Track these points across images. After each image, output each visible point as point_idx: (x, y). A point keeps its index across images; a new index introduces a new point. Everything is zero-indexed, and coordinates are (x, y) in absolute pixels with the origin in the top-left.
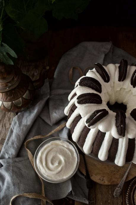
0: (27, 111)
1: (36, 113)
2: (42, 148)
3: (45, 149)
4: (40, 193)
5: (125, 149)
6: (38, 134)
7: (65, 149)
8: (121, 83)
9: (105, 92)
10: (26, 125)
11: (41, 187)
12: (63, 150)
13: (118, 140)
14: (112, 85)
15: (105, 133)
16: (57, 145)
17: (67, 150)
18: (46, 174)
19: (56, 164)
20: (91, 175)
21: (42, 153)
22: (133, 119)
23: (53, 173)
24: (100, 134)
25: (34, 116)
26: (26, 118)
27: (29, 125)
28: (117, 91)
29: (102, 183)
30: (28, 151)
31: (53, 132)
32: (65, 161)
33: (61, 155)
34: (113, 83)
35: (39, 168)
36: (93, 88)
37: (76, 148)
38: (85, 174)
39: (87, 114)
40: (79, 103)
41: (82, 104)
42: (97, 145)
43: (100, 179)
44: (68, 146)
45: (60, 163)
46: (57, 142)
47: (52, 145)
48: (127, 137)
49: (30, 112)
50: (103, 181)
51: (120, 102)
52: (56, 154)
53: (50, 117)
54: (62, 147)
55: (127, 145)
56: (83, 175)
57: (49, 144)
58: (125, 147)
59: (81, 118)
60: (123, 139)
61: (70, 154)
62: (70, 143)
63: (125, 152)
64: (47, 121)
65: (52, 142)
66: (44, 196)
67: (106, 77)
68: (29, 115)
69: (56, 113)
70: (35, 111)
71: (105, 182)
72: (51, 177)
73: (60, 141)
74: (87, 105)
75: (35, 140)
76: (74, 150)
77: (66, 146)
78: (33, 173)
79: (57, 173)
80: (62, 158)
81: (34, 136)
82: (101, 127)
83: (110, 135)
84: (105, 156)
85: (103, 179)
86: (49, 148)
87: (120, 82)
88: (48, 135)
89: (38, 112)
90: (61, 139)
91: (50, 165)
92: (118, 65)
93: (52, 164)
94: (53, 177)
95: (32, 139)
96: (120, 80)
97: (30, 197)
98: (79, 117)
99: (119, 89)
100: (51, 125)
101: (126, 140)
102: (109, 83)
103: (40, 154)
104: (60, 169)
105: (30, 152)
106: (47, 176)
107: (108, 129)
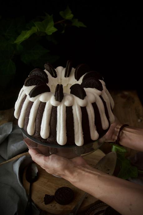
13: (56, 107)
14: (60, 81)
15: (45, 103)
28: (65, 87)
29: (53, 209)
48: (64, 105)
58: (63, 117)
59: (27, 96)
60: (61, 106)
67: (54, 73)
71: (56, 208)
82: (41, 98)
83: (49, 103)
85: (55, 205)
87: (66, 78)
96: (65, 76)
99: (66, 85)
107: (47, 99)
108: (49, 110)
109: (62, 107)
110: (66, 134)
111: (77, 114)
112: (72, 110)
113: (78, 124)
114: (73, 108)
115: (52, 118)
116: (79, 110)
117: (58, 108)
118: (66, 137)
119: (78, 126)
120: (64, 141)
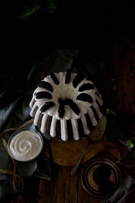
0: (3, 109)
1: (11, 110)
2: (14, 137)
3: (17, 138)
4: (13, 170)
5: (65, 127)
6: (12, 126)
7: (33, 137)
8: (67, 85)
9: (56, 91)
10: (2, 120)
11: (13, 167)
12: (31, 138)
13: (60, 120)
14: (62, 87)
15: (52, 117)
16: (27, 134)
17: (34, 138)
18: (17, 156)
19: (25, 148)
20: (53, 159)
21: (15, 141)
22: (70, 108)
23: (23, 154)
24: (49, 117)
25: (8, 113)
26: (2, 114)
27: (4, 120)
28: (66, 91)
29: (62, 164)
30: (4, 140)
31: (24, 125)
32: (32, 145)
33: (29, 141)
34: (61, 85)
35: (11, 152)
36: (47, 89)
37: (41, 136)
38: (49, 158)
39: (41, 105)
40: (37, 98)
41: (39, 99)
42: (48, 126)
43: (60, 161)
44: (35, 135)
45: (28, 147)
46: (27, 132)
47: (22, 134)
48: (65, 119)
49: (6, 109)
50: (62, 163)
51: (69, 98)
52: (25, 141)
53: (22, 114)
54: (30, 136)
55: (66, 124)
56: (47, 158)
57: (20, 134)
59: (38, 108)
61: (36, 140)
62: (37, 133)
63: (65, 129)
64: (20, 117)
65: (23, 132)
66: (15, 173)
67: (57, 82)
68: (5, 112)
69: (27, 110)
70: (10, 108)
71: (64, 164)
72: (21, 158)
73: (29, 131)
74: (42, 99)
75: (9, 132)
76: (39, 137)
77: (33, 135)
78: (7, 156)
79: (26, 155)
80: (30, 144)
81: (8, 129)
82: (49, 113)
83: (55, 117)
84: (54, 133)
85: (63, 161)
86: (20, 137)
88: (20, 127)
89: (12, 109)
90: (30, 129)
91: (21, 149)
92: (66, 73)
93: (22, 148)
94: (22, 158)
95: (7, 130)
96: (66, 83)
97: (4, 172)
98: (37, 108)
99: (66, 89)
100: (23, 120)
101: (65, 121)
102: (59, 85)
103: (12, 141)
104: (28, 151)
105: (5, 141)
106: (18, 157)
107: (54, 113)
108: (55, 122)
109: (64, 120)
110: (67, 135)
111: (74, 124)
112: (71, 121)
113: (75, 129)
114: (72, 120)
115: (58, 126)
116: (75, 122)
117: (61, 121)
118: (67, 136)
119: (76, 130)
120: (66, 139)
